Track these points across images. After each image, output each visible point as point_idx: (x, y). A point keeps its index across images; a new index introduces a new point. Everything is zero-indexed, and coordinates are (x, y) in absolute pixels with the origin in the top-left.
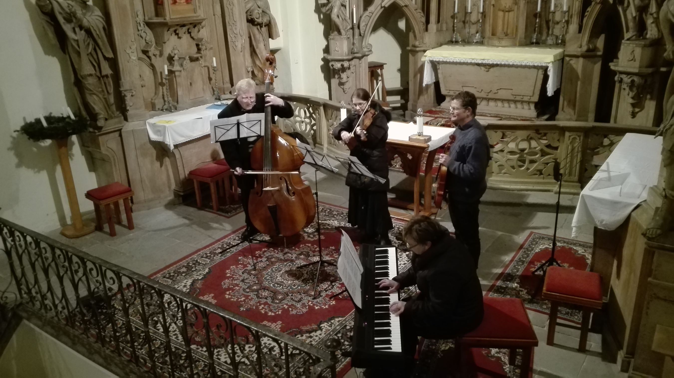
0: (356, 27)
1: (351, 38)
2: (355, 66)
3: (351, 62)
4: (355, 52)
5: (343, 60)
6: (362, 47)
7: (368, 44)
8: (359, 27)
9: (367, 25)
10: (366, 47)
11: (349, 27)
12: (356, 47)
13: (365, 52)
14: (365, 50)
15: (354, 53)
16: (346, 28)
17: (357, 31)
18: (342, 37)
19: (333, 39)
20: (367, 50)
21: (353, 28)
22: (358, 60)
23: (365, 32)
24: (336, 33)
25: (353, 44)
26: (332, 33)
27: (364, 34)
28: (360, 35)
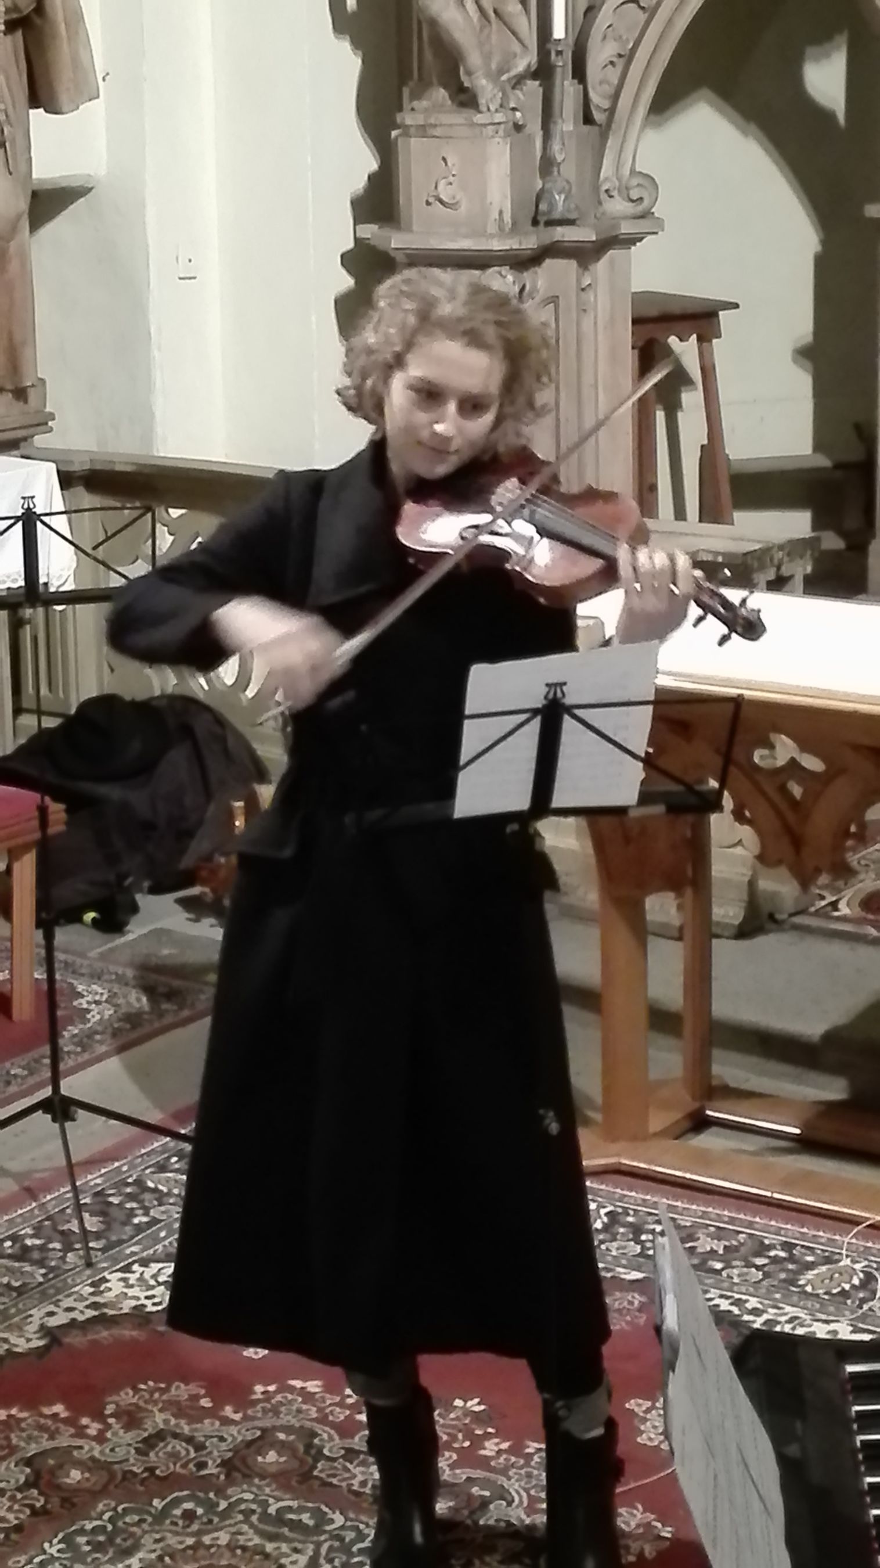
0: (563, 64)
1: (535, 128)
2: (554, 300)
3: (527, 276)
4: (556, 215)
5: (479, 261)
6: (596, 187)
7: (633, 172)
8: (579, 72)
9: (628, 58)
10: (625, 191)
11: (521, 66)
12: (561, 184)
13: (616, 220)
14: (617, 206)
15: (550, 223)
16: (501, 71)
17: (567, 90)
18: (479, 118)
19: (423, 131)
20: (627, 208)
21: (543, 72)
22: (571, 265)
23: (616, 97)
24: (441, 94)
25: (547, 165)
26: (416, 96)
27: (612, 111)
28: (588, 119)
